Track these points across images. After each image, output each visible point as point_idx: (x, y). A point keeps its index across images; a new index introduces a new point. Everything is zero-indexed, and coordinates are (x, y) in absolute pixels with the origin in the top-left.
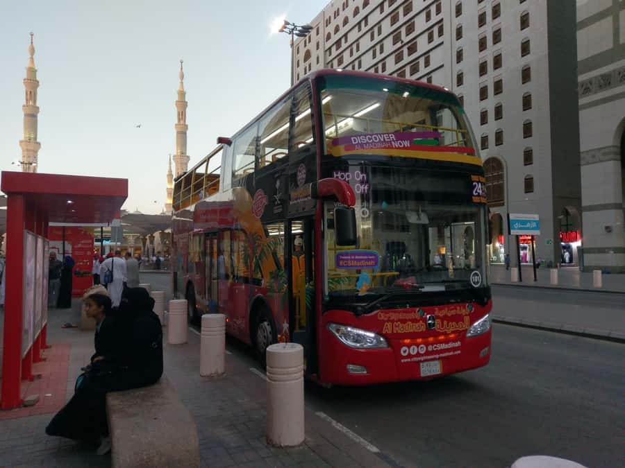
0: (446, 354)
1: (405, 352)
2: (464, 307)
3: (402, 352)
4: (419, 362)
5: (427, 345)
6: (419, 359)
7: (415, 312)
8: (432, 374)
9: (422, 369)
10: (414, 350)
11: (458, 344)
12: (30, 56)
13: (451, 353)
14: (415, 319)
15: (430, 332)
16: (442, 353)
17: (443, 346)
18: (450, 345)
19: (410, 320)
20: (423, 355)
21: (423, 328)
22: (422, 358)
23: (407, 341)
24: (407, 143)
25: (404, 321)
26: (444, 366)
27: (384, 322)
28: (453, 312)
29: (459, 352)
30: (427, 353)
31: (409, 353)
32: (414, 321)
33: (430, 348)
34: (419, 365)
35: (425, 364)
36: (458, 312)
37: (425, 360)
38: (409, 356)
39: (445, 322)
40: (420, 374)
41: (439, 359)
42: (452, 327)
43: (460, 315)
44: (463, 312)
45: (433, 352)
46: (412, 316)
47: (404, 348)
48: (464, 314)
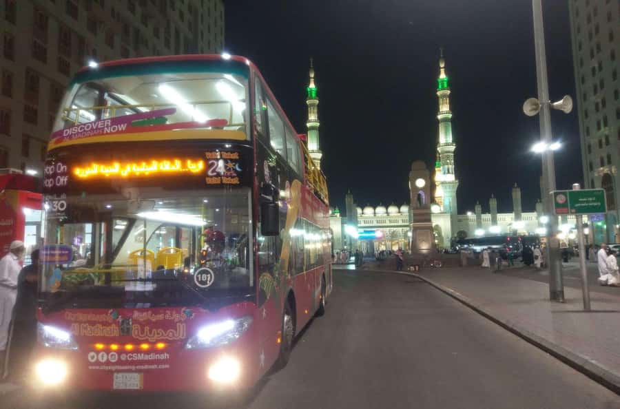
0: (146, 367)
1: (93, 357)
2: (178, 312)
3: (90, 358)
4: (112, 372)
5: (119, 353)
6: (110, 368)
7: (107, 314)
8: (128, 388)
9: (115, 380)
10: (103, 357)
11: (164, 356)
13: (154, 367)
14: (106, 322)
16: (141, 365)
17: (140, 357)
18: (151, 357)
19: (99, 323)
20: (113, 364)
21: (116, 334)
22: (114, 368)
24: (123, 127)
25: (93, 323)
26: (146, 381)
28: (160, 317)
29: (166, 366)
30: (119, 362)
31: (97, 360)
32: (105, 324)
34: (113, 375)
35: (120, 375)
36: (167, 317)
37: (118, 371)
38: (98, 363)
39: (147, 329)
40: (112, 385)
41: (138, 371)
42: (157, 334)
43: (171, 321)
44: (177, 317)
45: (126, 363)
46: (103, 317)
47: (92, 354)
48: (176, 320)
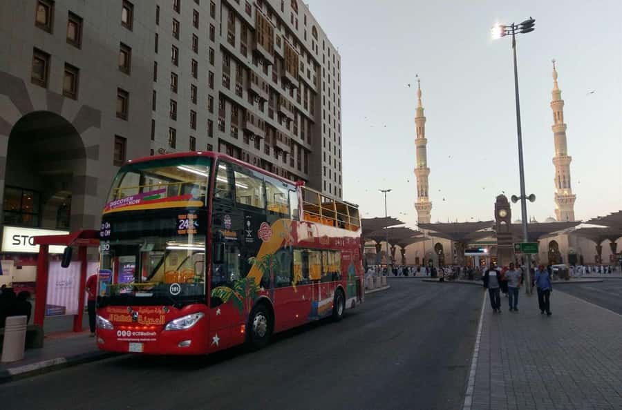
0: (144, 340)
1: (119, 334)
2: (161, 309)
4: (128, 342)
5: (132, 331)
6: (127, 340)
7: (126, 309)
8: (136, 351)
9: (130, 347)
10: (124, 333)
11: (154, 334)
12: (418, 99)
13: (149, 340)
14: (126, 313)
15: (135, 323)
16: (142, 338)
17: (142, 334)
18: (148, 334)
19: (123, 314)
20: (129, 338)
21: (131, 320)
22: (129, 340)
23: (123, 327)
24: (138, 201)
25: (120, 314)
26: (145, 348)
27: (110, 313)
28: (152, 311)
29: (155, 340)
30: (132, 337)
31: (122, 335)
32: (126, 315)
33: (134, 334)
34: (129, 344)
35: (132, 344)
36: (156, 311)
37: (132, 342)
38: (122, 337)
39: (145, 318)
40: (128, 348)
41: (141, 342)
42: (150, 321)
43: (158, 314)
44: (160, 312)
45: (135, 337)
46: (124, 311)
47: (120, 331)
